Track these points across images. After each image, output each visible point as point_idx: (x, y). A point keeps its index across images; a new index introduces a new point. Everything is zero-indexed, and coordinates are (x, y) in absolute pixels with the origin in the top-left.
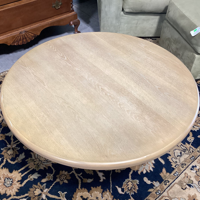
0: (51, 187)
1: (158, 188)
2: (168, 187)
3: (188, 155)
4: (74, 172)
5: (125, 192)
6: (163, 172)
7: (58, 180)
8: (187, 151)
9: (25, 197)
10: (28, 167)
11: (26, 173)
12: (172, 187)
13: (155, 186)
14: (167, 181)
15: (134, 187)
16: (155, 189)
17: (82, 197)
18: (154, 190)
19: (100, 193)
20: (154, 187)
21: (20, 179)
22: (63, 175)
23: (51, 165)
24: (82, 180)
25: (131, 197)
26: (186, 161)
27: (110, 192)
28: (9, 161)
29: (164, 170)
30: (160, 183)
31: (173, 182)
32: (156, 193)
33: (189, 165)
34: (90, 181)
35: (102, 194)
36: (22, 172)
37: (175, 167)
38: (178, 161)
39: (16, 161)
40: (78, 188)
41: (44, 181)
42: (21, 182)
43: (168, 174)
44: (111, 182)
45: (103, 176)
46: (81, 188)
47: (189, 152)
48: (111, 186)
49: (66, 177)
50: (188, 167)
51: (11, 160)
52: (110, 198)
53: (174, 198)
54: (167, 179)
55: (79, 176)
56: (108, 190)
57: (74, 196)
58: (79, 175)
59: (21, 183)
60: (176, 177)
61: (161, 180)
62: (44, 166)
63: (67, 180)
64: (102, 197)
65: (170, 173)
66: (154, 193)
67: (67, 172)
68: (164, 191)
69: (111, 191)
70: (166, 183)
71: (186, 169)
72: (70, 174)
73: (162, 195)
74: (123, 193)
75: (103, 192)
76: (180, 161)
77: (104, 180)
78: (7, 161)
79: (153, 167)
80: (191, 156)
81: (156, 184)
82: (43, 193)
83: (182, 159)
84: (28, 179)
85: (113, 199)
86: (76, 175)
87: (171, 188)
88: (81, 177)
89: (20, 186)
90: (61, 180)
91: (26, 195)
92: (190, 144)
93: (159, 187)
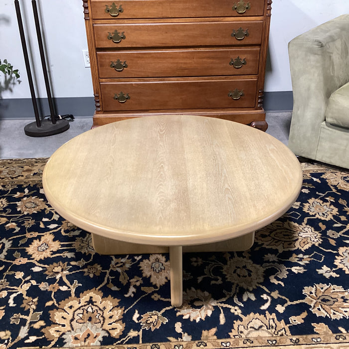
0: (73, 272)
1: (184, 344)
3: (270, 335)
4: (108, 272)
5: (140, 321)
6: (210, 331)
7: (86, 270)
8: (274, 330)
9: (42, 267)
10: (72, 244)
11: (65, 248)
13: (182, 338)
14: (204, 344)
15: (155, 324)
16: (178, 341)
17: (91, 298)
18: (175, 342)
19: (113, 305)
20: (179, 339)
21: (55, 250)
22: (95, 268)
23: (93, 254)
24: (108, 283)
25: (141, 330)
26: (257, 339)
27: (124, 311)
28: (62, 231)
29: (214, 330)
30: (192, 340)
32: (175, 346)
33: (257, 346)
34: (114, 288)
35: (113, 308)
36: (63, 246)
37: (234, 336)
38: (246, 332)
39: (67, 234)
40: (96, 288)
41: (73, 263)
42: (54, 253)
43: (215, 337)
44: (135, 303)
45: (133, 293)
46: (99, 290)
47: (276, 333)
48: (131, 307)
49: (95, 271)
50: (252, 347)
51: (64, 231)
52: (117, 317)
54: (205, 341)
55: (108, 278)
56: (123, 309)
57: (85, 292)
58: (110, 277)
59: (52, 254)
62: (87, 251)
63: (94, 275)
64: (110, 311)
65: (219, 338)
66: (173, 344)
67: (101, 268)
69: (126, 311)
70: (201, 345)
71: (246, 347)
72: (103, 271)
74: (137, 322)
75: (117, 306)
76: (248, 334)
77: (130, 296)
78: (61, 230)
79: (203, 319)
80: (274, 339)
81: (186, 338)
82: (61, 273)
83: (254, 334)
84: (61, 255)
85: (120, 320)
86: (107, 275)
88: (111, 280)
89: (49, 256)
90: (89, 271)
91: (46, 266)
92: (288, 325)
93: (187, 343)
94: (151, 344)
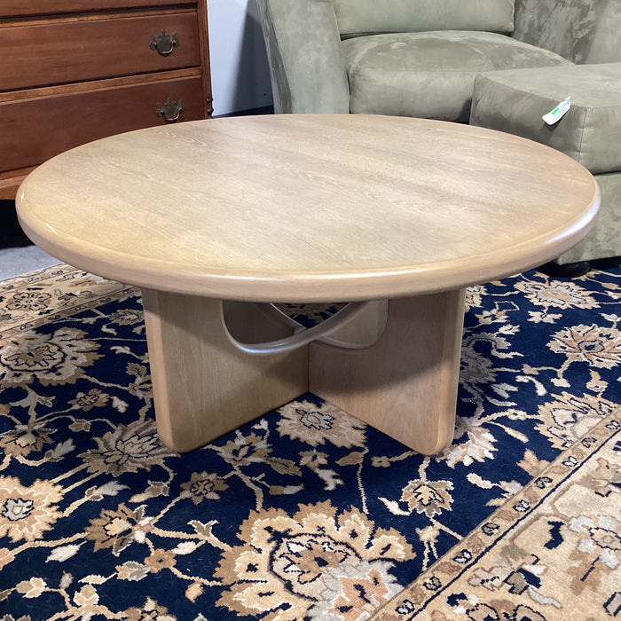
0: (164, 512)
1: (520, 497)
2: (549, 494)
3: (598, 420)
4: (238, 473)
5: (410, 509)
6: (526, 458)
7: (185, 495)
8: (593, 411)
9: (76, 542)
10: (86, 469)
11: (76, 485)
12: (564, 492)
13: (507, 492)
14: (546, 480)
15: (438, 497)
16: (508, 500)
17: (269, 529)
18: (506, 503)
19: (328, 515)
20: (505, 495)
21: (57, 498)
22: (201, 482)
23: (161, 463)
24: (265, 491)
25: (434, 521)
26: (593, 433)
27: (361, 511)
28: (22, 460)
29: (529, 454)
30: (523, 485)
31: (564, 480)
32: (514, 508)
33: (607, 441)
34: (291, 490)
35: (336, 519)
36: (65, 483)
37: (563, 446)
38: (567, 432)
39: (45, 460)
40: (254, 509)
41: (136, 499)
42: (62, 505)
43: (544, 463)
44: (362, 489)
45: (334, 477)
46: (266, 507)
47: (600, 412)
48: (364, 498)
49: (211, 485)
50: (603, 445)
51: (28, 458)
52: (364, 527)
53: (577, 518)
54: (542, 476)
55: (255, 483)
56: (355, 509)
57: (242, 528)
58: (257, 479)
59: (62, 509)
60: (573, 468)
61: (524, 478)
62: (141, 466)
63: (217, 492)
64: (338, 526)
65: (551, 460)
66: (509, 507)
67: (214, 475)
68: (541, 502)
69: (366, 511)
70: (543, 484)
71: (598, 450)
72: (226, 477)
73: (535, 512)
74: (407, 514)
75: (339, 512)
76: (574, 433)
77: (337, 485)
78: (14, 460)
79: (493, 449)
80: (608, 421)
81: (511, 487)
82: (135, 528)
83: (582, 429)
84: (86, 499)
85: (376, 528)
86: (247, 480)
87: (562, 495)
88: (264, 483)
89: (60, 515)
90: (197, 493)
91: (78, 536)
92: (599, 396)
93: (522, 493)
94: (479, 529)
